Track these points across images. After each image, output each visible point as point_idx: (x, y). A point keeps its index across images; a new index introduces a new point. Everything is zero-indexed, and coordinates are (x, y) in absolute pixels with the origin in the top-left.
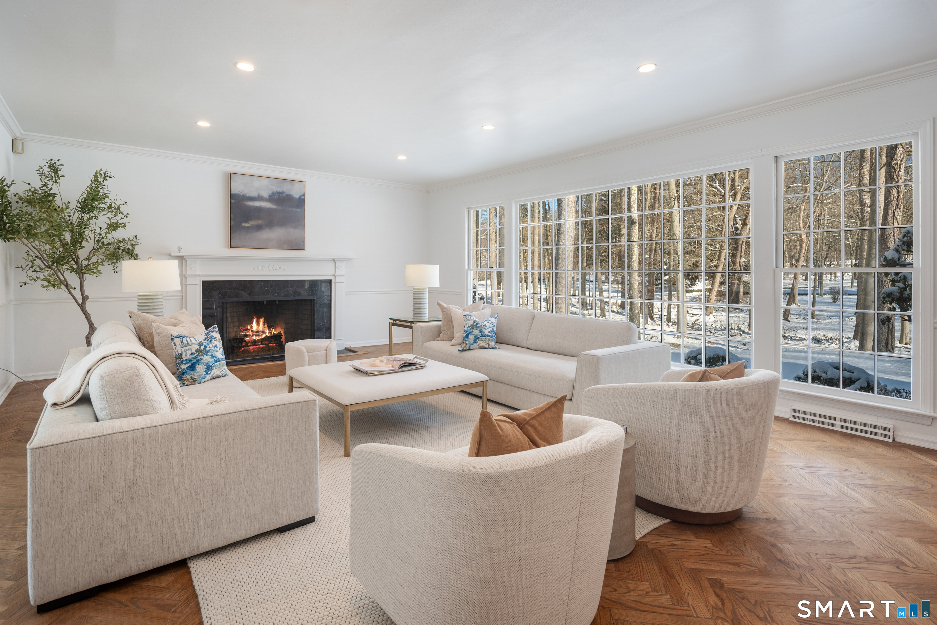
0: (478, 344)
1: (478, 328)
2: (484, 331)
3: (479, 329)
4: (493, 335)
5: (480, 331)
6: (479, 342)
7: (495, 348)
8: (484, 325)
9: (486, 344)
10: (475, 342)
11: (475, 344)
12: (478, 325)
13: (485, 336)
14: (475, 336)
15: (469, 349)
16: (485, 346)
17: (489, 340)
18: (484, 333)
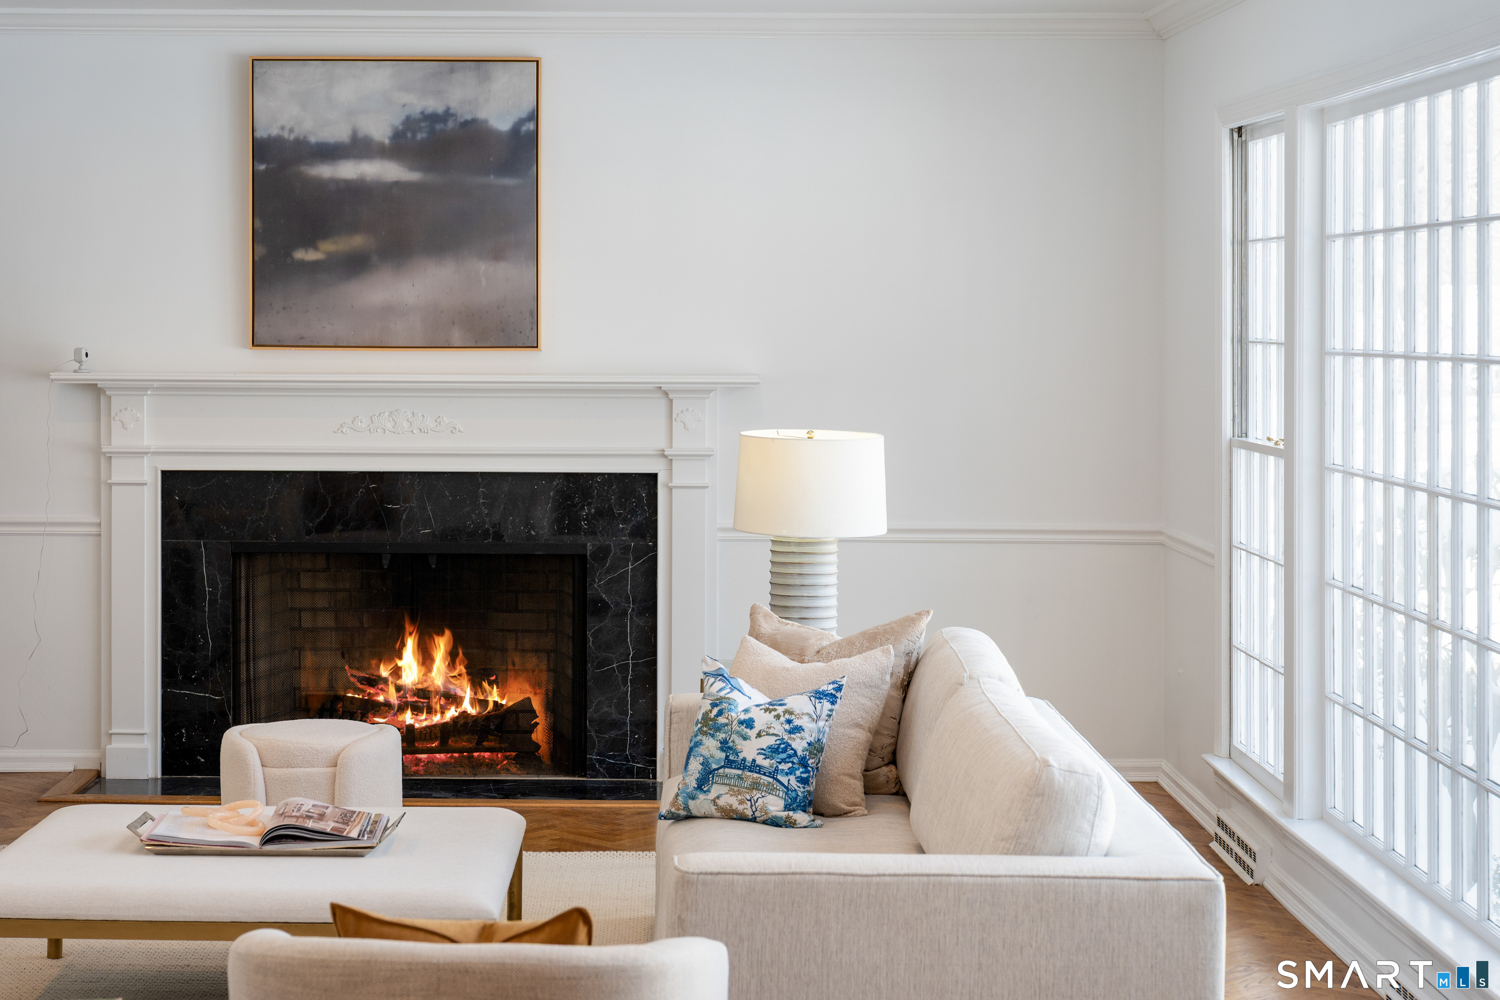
0: (712, 795)
1: (718, 729)
2: (740, 744)
3: (721, 736)
4: (784, 767)
5: (725, 746)
6: (716, 790)
7: (789, 824)
8: (741, 723)
9: (741, 802)
10: (699, 787)
11: (702, 796)
12: (722, 720)
13: (742, 765)
14: (705, 764)
15: (690, 817)
16: (740, 808)
17: (755, 786)
18: (741, 756)
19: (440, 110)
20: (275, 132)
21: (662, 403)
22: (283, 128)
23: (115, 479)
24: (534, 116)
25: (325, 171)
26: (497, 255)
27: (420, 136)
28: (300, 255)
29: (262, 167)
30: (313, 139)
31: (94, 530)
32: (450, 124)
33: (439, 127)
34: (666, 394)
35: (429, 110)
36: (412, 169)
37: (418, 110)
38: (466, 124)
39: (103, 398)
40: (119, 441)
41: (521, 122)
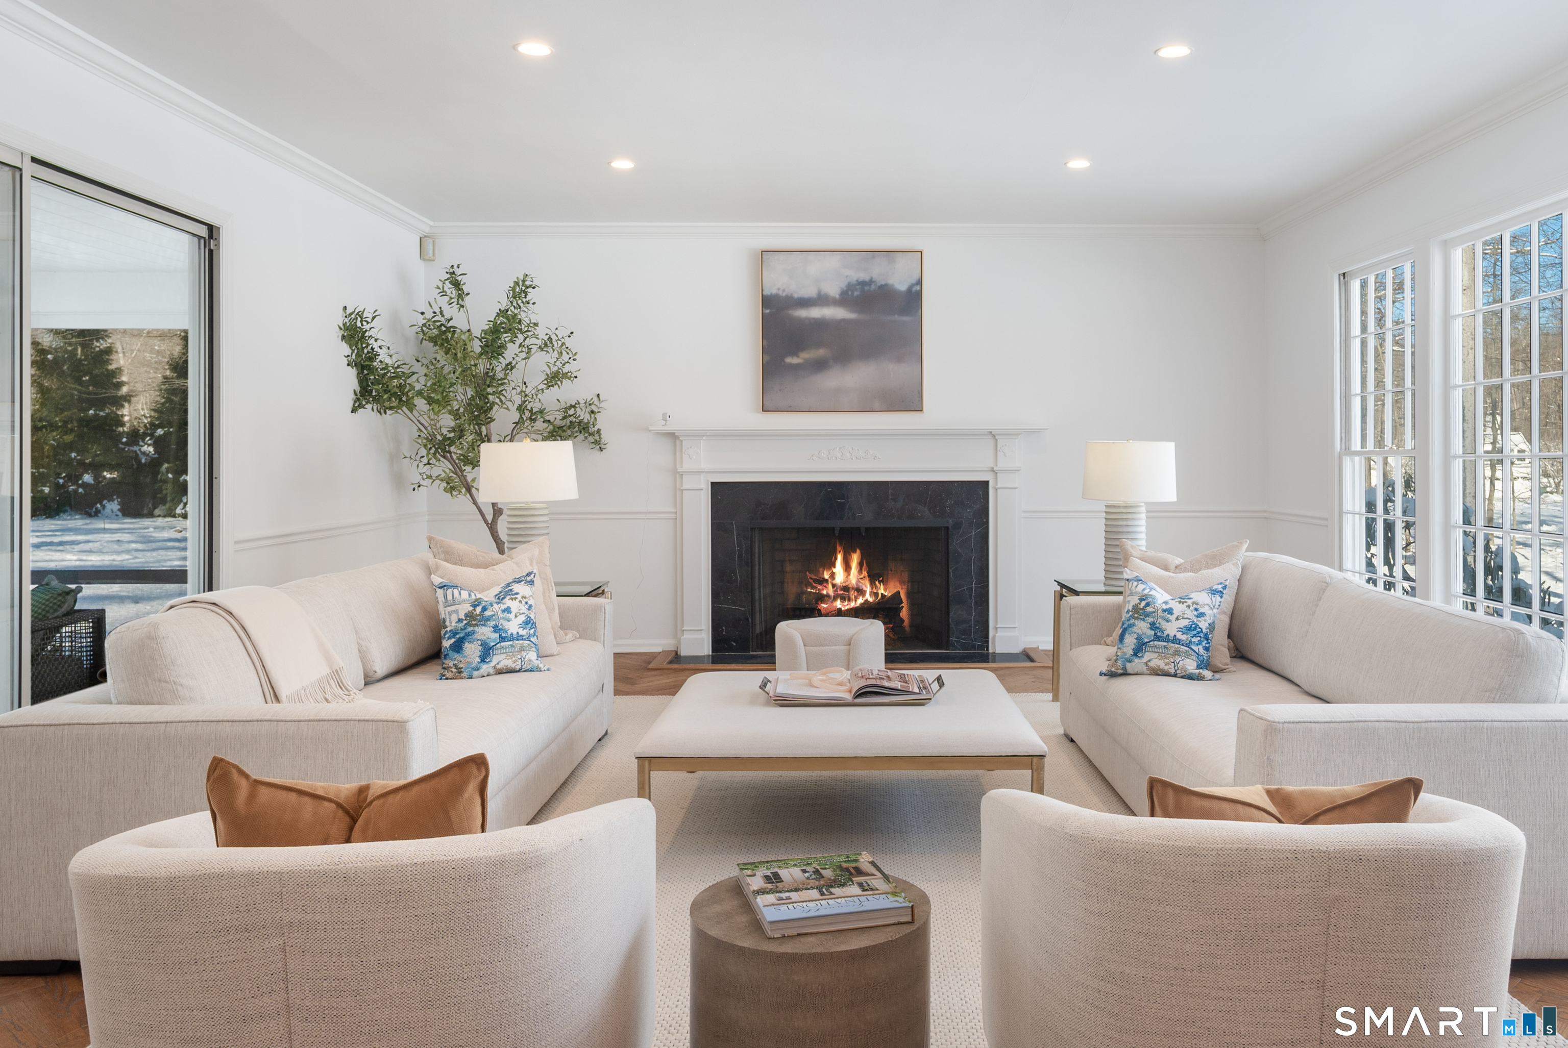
0: (1145, 660)
1: (1148, 615)
2: (1164, 625)
3: (1150, 620)
4: (1195, 640)
5: (1153, 626)
6: (1147, 656)
7: (1200, 678)
8: (1164, 611)
9: (1167, 664)
10: (1135, 654)
11: (1137, 660)
12: (1149, 609)
13: (1167, 639)
14: (1139, 638)
15: (1125, 674)
16: (1166, 668)
17: (1177, 653)
18: (1166, 633)
19: (867, 279)
20: (774, 291)
21: (991, 442)
22: (779, 289)
23: (684, 487)
24: (920, 282)
25: (803, 313)
26: (899, 360)
27: (856, 294)
28: (789, 360)
29: (768, 311)
30: (796, 296)
31: (673, 516)
32: (873, 287)
33: (866, 288)
34: (994, 436)
35: (861, 279)
36: (852, 311)
37: (855, 279)
38: (882, 287)
39: (678, 442)
40: (687, 465)
41: (912, 285)
